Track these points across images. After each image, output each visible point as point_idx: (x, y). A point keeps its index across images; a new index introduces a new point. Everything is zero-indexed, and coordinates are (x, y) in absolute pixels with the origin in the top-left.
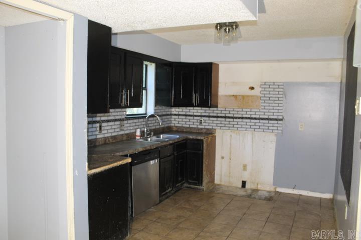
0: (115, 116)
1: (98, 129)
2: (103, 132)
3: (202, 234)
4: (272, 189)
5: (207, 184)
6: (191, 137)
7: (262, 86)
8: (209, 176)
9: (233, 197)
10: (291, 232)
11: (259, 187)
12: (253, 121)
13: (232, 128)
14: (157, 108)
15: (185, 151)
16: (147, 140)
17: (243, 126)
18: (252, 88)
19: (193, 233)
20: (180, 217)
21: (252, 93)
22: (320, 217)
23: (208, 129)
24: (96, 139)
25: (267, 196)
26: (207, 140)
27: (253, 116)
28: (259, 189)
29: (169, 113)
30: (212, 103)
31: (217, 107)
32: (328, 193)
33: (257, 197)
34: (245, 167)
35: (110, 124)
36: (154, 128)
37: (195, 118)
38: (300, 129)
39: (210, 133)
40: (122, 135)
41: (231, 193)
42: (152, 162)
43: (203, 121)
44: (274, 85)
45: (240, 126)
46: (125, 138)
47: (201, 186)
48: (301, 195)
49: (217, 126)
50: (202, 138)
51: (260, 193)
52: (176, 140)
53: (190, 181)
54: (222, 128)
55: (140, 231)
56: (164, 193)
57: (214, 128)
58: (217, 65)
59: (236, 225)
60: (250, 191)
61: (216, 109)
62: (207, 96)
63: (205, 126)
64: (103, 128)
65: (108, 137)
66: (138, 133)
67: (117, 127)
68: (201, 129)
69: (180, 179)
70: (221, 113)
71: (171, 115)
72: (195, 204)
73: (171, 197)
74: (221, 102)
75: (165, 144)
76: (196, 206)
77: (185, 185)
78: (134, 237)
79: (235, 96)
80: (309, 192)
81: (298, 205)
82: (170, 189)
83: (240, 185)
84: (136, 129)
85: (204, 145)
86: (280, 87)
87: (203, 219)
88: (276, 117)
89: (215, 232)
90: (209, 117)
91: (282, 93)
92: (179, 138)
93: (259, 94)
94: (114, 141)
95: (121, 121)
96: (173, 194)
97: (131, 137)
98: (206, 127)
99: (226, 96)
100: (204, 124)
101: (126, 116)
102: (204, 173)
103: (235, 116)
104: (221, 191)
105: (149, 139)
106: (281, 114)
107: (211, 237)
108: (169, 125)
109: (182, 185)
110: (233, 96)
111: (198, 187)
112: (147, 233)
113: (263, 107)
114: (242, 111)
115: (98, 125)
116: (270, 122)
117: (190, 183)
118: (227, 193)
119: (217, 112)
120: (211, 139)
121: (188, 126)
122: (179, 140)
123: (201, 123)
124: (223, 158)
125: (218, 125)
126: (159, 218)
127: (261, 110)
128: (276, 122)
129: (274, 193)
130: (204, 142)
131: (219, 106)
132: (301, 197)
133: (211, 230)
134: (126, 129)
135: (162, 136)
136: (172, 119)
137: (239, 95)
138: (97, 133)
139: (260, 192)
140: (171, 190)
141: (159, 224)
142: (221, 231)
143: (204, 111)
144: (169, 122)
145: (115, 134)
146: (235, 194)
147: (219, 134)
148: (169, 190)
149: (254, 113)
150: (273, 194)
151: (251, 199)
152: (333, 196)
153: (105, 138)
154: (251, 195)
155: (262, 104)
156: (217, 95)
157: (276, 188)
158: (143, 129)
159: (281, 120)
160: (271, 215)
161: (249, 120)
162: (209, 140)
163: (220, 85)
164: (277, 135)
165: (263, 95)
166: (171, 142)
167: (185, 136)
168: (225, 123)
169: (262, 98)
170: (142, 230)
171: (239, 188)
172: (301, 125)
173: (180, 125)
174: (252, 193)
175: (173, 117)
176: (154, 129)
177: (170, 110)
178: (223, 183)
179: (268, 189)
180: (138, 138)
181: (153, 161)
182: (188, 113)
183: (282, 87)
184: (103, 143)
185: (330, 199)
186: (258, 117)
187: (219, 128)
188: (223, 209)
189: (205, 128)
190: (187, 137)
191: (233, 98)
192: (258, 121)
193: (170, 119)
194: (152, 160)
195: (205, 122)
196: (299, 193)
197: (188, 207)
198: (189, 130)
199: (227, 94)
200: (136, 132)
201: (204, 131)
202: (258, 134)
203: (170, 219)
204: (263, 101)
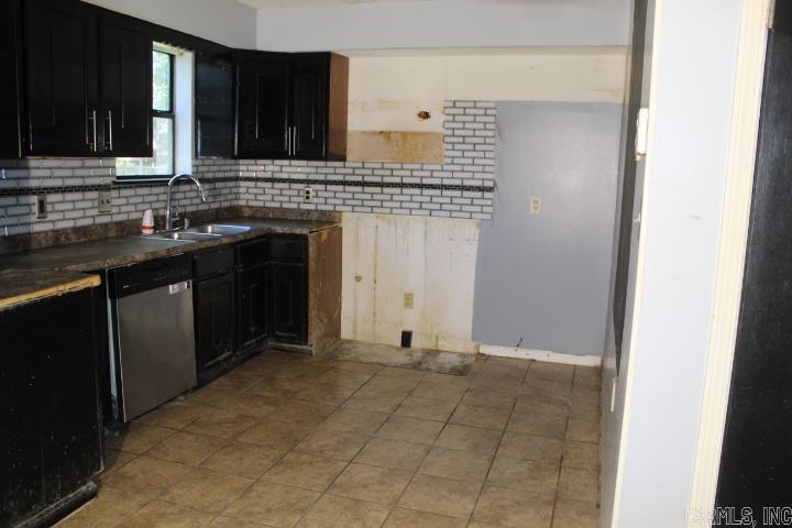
0: (83, 177)
1: (36, 209)
2: (50, 217)
3: (290, 457)
4: (470, 348)
5: (320, 339)
6: (279, 229)
7: (447, 111)
8: (325, 320)
9: (378, 369)
10: (499, 444)
11: (442, 345)
12: (426, 192)
13: (380, 210)
14: (198, 162)
15: (266, 263)
16: (171, 237)
17: (404, 205)
18: (426, 115)
19: (267, 457)
20: (243, 417)
21: (424, 126)
22: (569, 408)
23: (323, 213)
24: (30, 233)
25: (457, 364)
26: (320, 235)
27: (425, 181)
28: (441, 348)
29: (232, 174)
30: (332, 149)
31: (343, 159)
32: (591, 354)
33: (433, 367)
34: (409, 300)
35: (69, 196)
36: (193, 209)
37: (294, 186)
38: (532, 211)
39: (329, 220)
40: (105, 225)
41: (375, 360)
42: (173, 289)
43: (312, 194)
44: (475, 108)
45: (398, 205)
46: (112, 233)
47: (306, 344)
48: (533, 360)
49: (344, 204)
50: (305, 231)
51: (441, 359)
52: (241, 237)
53: (279, 334)
54: (356, 209)
55: (139, 456)
56: (210, 363)
57: (338, 208)
58: (344, 61)
59: (376, 433)
60: (420, 354)
61: (340, 164)
62: (319, 134)
63: (317, 204)
64: (49, 208)
65: (64, 230)
66: (148, 221)
67: (90, 204)
68: (309, 212)
69: (253, 329)
70: (354, 174)
71: (237, 179)
72: (287, 386)
73: (232, 373)
74: (353, 148)
75: (209, 244)
76: (288, 391)
77: (270, 343)
78: (122, 470)
79: (386, 134)
80: (551, 353)
81: (523, 382)
82: (228, 354)
83: (398, 342)
84: (143, 211)
85: (311, 249)
86: (489, 112)
87: (298, 422)
88: (479, 183)
89: (321, 452)
90: (326, 183)
91: (492, 126)
92: (249, 232)
93: (440, 130)
94: (82, 240)
95: (102, 190)
96: (236, 365)
97: (130, 229)
98: (320, 207)
99: (364, 132)
100: (315, 200)
101: (114, 179)
102: (313, 313)
103: (387, 180)
104: (353, 355)
105: (176, 236)
106: (490, 176)
107: (311, 463)
108: (235, 203)
109: (260, 343)
110: (382, 132)
111: (299, 347)
112: (156, 458)
113: (449, 160)
114: (402, 169)
115: (34, 199)
116: (466, 194)
117: (279, 339)
118: (366, 360)
119: (344, 171)
120: (329, 234)
121: (277, 205)
122: (249, 237)
123: (308, 198)
124: (358, 279)
125: (347, 202)
126: (193, 422)
127: (445, 167)
128: (479, 194)
129: (474, 359)
130: (311, 241)
131: (349, 157)
132: (533, 364)
133: (314, 446)
134: (115, 210)
135: (210, 228)
136: (242, 190)
137: (395, 132)
138: (34, 218)
139: (442, 355)
140: (231, 356)
141: (189, 437)
142: (336, 450)
143: (313, 170)
144: (233, 196)
145: (88, 222)
146: (384, 361)
147: (349, 223)
148: (224, 356)
149: (428, 174)
150: (471, 360)
151: (420, 373)
152: (602, 361)
153: (57, 233)
154: (420, 363)
155: (447, 153)
156: (343, 132)
157: (478, 347)
158: (161, 212)
159: (490, 189)
160: (460, 406)
161: (417, 191)
162: (325, 236)
163: (350, 108)
164: (479, 225)
165: (450, 132)
166: (225, 241)
167: (265, 226)
168: (363, 196)
169: (447, 139)
170: (146, 454)
171: (397, 348)
172: (535, 202)
173: (260, 204)
174: (424, 357)
175: (243, 184)
176: (193, 213)
177: (235, 168)
178: (359, 339)
179: (460, 349)
180: (146, 232)
181: (176, 286)
182: (277, 176)
183: (493, 112)
184: (51, 243)
185: (595, 368)
186: (437, 182)
187: (350, 209)
188: (350, 398)
189: (316, 210)
190: (270, 229)
191: (381, 139)
192: (438, 192)
193: (235, 190)
194: (173, 283)
195: (317, 196)
196: (528, 357)
197: (268, 394)
198: (279, 215)
199: (366, 129)
200: (142, 219)
201: (314, 217)
202: (439, 223)
203: (219, 424)
204: (450, 146)
